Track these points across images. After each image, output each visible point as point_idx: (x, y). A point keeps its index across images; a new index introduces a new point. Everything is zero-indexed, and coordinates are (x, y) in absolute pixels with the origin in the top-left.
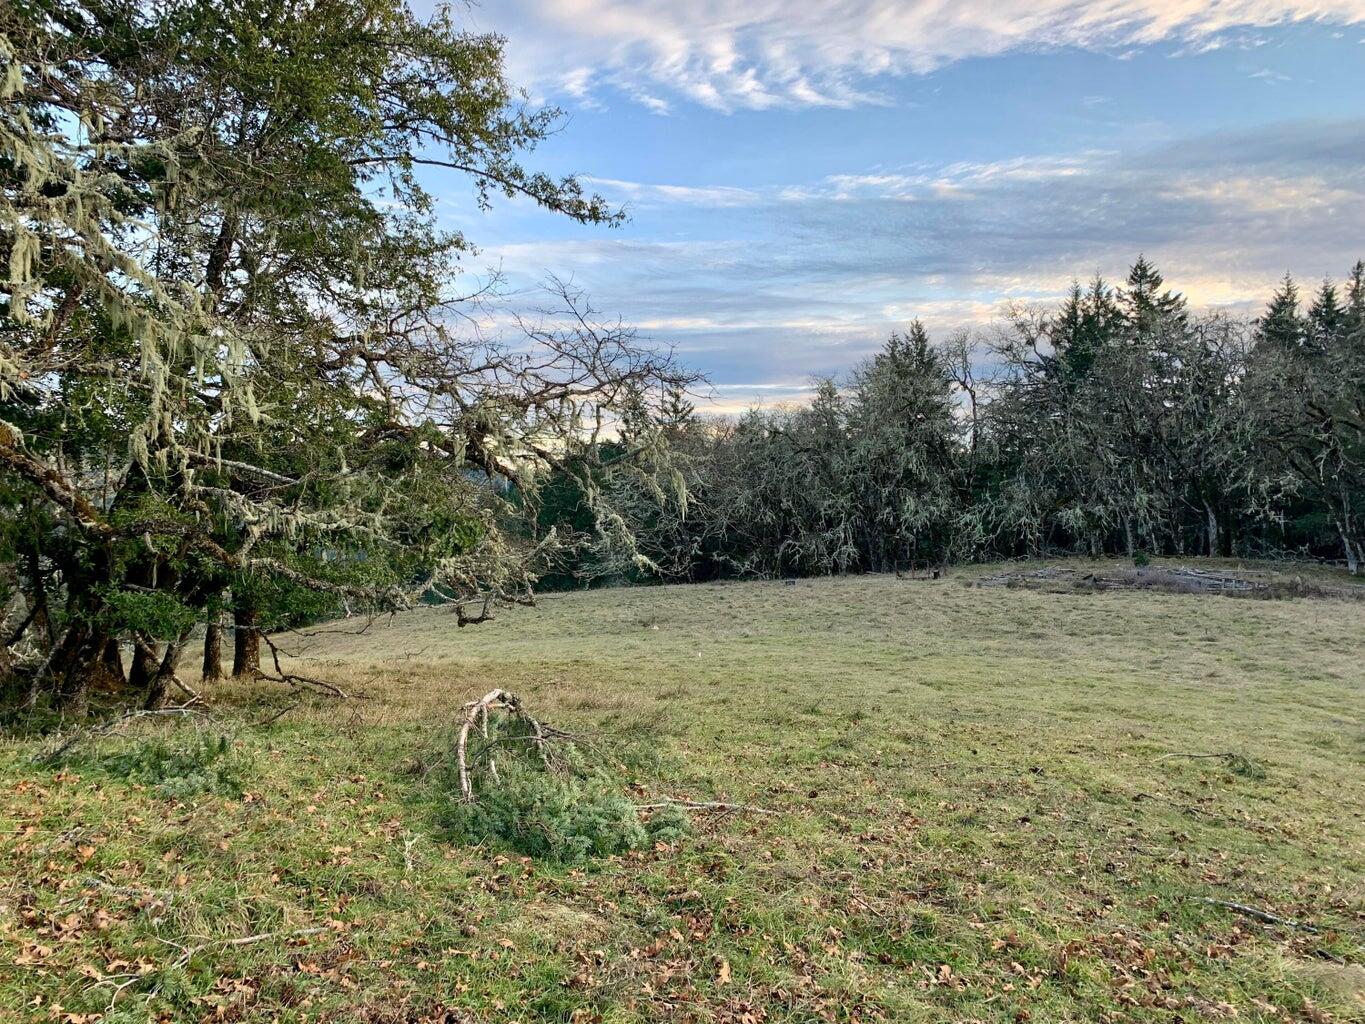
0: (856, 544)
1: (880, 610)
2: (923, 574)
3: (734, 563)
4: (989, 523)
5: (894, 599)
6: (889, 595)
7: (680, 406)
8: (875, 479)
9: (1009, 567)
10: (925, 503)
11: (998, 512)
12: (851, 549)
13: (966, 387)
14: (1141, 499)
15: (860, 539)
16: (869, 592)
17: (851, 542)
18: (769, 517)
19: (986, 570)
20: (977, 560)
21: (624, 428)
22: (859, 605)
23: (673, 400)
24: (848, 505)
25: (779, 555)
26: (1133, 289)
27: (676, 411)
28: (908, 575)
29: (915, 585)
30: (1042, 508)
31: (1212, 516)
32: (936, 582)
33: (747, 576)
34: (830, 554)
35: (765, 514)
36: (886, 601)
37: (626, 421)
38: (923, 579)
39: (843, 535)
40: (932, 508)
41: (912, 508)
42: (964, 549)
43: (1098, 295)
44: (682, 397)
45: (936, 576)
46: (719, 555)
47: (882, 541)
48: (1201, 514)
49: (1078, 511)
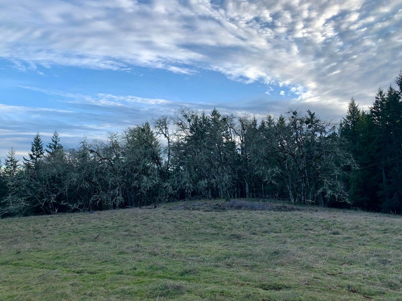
0: (123, 196)
1: (132, 224)
2: (150, 207)
3: (70, 205)
4: (174, 186)
5: (139, 217)
6: (136, 215)
7: (57, 146)
8: (131, 171)
9: (181, 203)
10: (150, 179)
11: (178, 182)
12: (120, 198)
13: (166, 136)
14: (226, 177)
15: (125, 194)
16: (127, 214)
17: (121, 195)
18: (87, 185)
19: (174, 204)
20: (169, 201)
21: (32, 153)
22: (120, 221)
23: (54, 144)
24: (120, 180)
25: (91, 202)
26: (213, 117)
27: (55, 147)
28: (144, 207)
29: (148, 211)
30: (193, 180)
31: (247, 184)
32: (155, 209)
33: (75, 211)
34: (112, 200)
35: (85, 184)
36: (135, 218)
37: (33, 151)
38: (150, 208)
39: (117, 192)
40: (154, 181)
41: (146, 181)
42: (164, 197)
43: (204, 117)
44: (58, 143)
45: (155, 207)
46: (64, 202)
47: (133, 196)
48: (243, 183)
49: (206, 181)
